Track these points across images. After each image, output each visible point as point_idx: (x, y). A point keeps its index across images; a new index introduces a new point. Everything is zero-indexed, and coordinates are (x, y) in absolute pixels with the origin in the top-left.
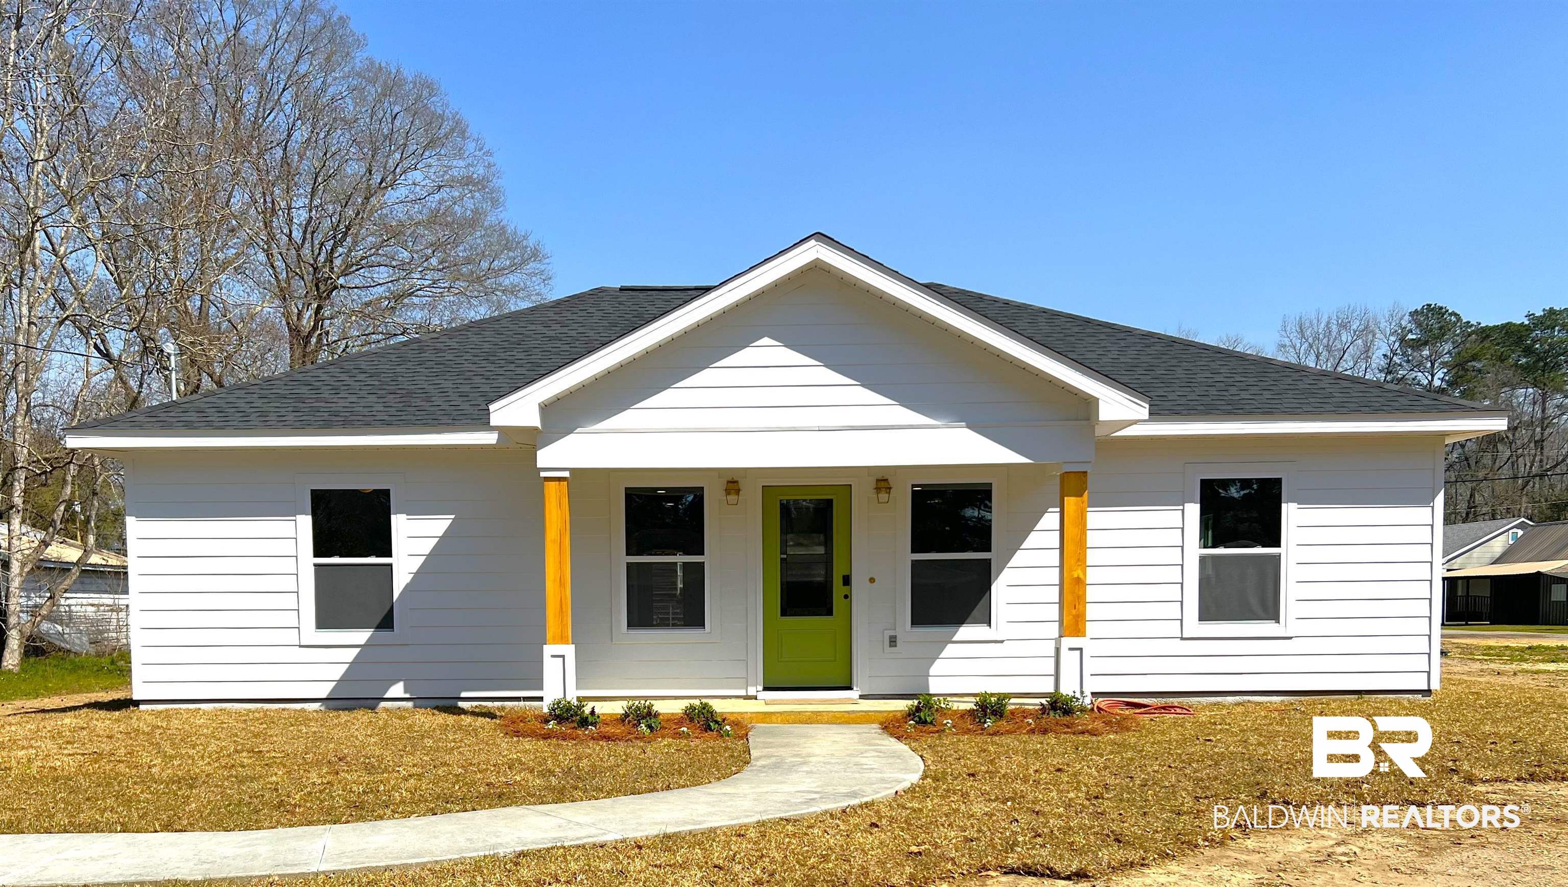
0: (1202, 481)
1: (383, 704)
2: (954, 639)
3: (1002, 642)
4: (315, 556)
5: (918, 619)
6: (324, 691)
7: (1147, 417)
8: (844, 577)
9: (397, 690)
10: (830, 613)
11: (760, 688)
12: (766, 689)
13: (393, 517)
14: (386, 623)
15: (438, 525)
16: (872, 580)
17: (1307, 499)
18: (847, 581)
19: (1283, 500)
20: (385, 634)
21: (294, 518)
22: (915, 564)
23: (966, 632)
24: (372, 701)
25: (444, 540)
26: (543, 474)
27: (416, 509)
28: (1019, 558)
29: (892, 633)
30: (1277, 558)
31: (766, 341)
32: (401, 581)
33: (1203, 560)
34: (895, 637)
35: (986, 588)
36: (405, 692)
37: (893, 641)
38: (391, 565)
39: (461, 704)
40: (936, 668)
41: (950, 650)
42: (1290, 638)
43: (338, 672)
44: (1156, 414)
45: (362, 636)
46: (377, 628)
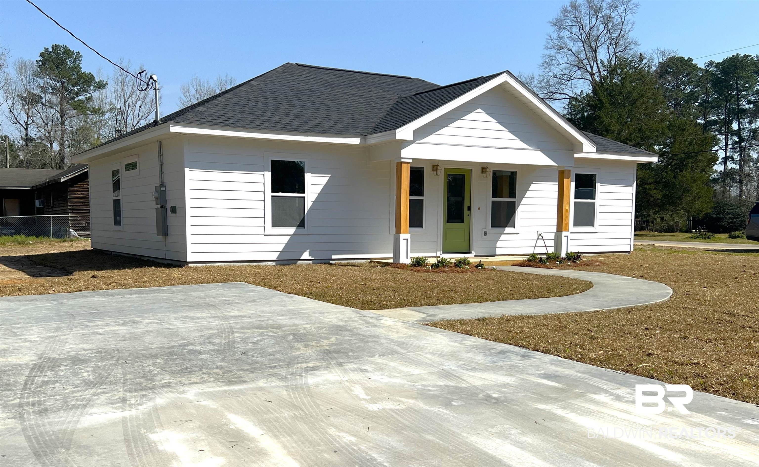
0: (576, 174)
1: (299, 262)
2: (505, 232)
3: (518, 234)
4: (272, 192)
5: (493, 225)
6: (274, 256)
7: (595, 151)
8: (468, 207)
9: (306, 255)
10: (463, 222)
11: (442, 252)
12: (443, 253)
13: (305, 174)
14: (302, 225)
15: (323, 179)
16: (479, 209)
17: (603, 182)
18: (469, 209)
19: (597, 182)
20: (301, 229)
21: (263, 173)
22: (493, 202)
23: (508, 230)
24: (295, 261)
25: (326, 186)
26: (403, 160)
27: (316, 171)
28: (524, 201)
29: (485, 230)
30: (594, 203)
31: (479, 110)
32: (308, 205)
33: (575, 203)
34: (486, 232)
35: (514, 213)
36: (310, 255)
37: (485, 234)
38: (304, 197)
39: (331, 262)
40: (499, 244)
41: (503, 237)
42: (596, 233)
43: (281, 247)
44: (599, 151)
45: (291, 231)
46: (298, 227)
